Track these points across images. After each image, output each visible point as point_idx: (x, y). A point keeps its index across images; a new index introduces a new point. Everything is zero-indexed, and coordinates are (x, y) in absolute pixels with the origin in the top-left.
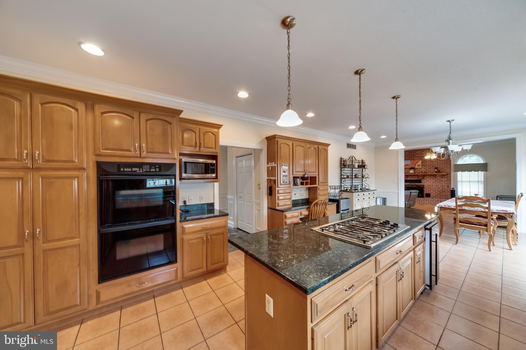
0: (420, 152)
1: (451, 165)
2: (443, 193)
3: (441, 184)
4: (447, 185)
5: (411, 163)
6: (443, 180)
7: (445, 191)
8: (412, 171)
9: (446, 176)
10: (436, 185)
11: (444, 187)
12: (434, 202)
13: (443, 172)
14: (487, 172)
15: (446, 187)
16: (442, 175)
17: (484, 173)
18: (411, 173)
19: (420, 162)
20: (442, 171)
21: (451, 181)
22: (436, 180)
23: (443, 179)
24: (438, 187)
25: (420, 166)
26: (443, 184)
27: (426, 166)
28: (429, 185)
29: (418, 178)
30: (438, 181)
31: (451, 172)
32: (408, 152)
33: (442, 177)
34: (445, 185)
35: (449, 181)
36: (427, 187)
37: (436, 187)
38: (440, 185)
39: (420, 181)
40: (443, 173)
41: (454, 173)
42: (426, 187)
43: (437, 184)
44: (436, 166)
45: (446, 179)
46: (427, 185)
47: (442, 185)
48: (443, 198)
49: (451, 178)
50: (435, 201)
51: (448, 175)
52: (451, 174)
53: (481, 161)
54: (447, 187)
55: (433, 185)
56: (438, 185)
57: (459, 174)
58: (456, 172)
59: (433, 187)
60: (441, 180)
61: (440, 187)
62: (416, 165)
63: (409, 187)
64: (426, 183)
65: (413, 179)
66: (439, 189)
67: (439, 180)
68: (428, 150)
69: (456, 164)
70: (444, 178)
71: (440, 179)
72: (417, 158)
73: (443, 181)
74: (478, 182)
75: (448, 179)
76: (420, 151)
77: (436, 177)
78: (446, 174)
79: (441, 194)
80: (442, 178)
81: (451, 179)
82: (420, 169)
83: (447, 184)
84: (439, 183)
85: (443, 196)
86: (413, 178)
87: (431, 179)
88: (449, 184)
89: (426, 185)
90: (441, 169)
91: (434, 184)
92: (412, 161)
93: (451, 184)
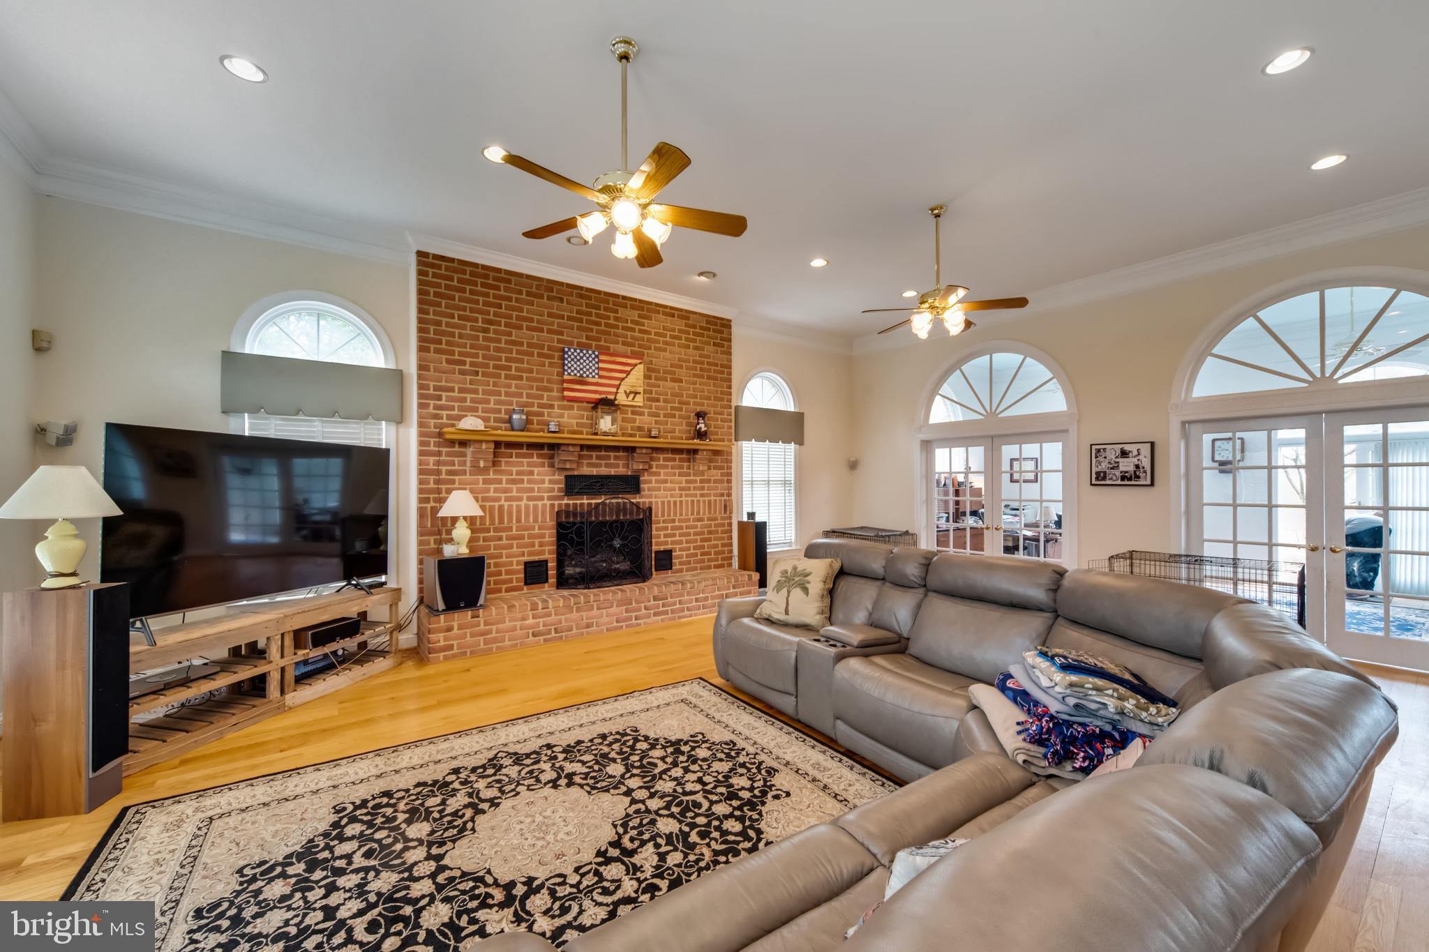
0: (635, 315)
1: (730, 407)
2: (710, 540)
3: (706, 499)
4: (722, 498)
5: (598, 368)
6: (712, 479)
7: (718, 532)
8: (606, 423)
9: (719, 458)
10: (693, 501)
11: (715, 511)
14: (802, 446)
15: (720, 512)
16: (711, 452)
17: (795, 450)
18: (606, 434)
19: (639, 372)
20: (709, 432)
21: (731, 481)
22: (692, 477)
23: (713, 472)
24: (698, 513)
25: (636, 393)
26: (710, 495)
27: (657, 400)
28: (669, 502)
29: (627, 466)
30: (696, 481)
31: (730, 441)
32: (581, 296)
33: (709, 461)
34: (717, 498)
36: (663, 515)
37: (692, 514)
38: (704, 502)
39: (632, 484)
41: (736, 443)
42: (656, 516)
43: (695, 499)
44: (692, 407)
45: (718, 474)
46: (663, 503)
47: (709, 502)
49: (731, 468)
51: (726, 452)
52: (730, 448)
53: (790, 404)
54: (723, 512)
55: (681, 502)
56: (699, 501)
57: (746, 447)
58: (740, 443)
59: (681, 515)
60: (706, 477)
61: (704, 514)
62: (621, 390)
64: (656, 497)
65: (604, 471)
66: (699, 524)
67: (698, 479)
68: (665, 314)
69: (742, 404)
70: (714, 468)
71: (703, 475)
72: (620, 348)
73: (710, 481)
74: (785, 483)
75: (725, 474)
76: (633, 308)
77: (692, 461)
78: (719, 445)
79: (706, 544)
80: (709, 468)
82: (633, 413)
83: (723, 495)
84: (698, 493)
86: (607, 465)
87: (674, 475)
88: (728, 495)
89: (657, 503)
91: (684, 499)
92: (602, 357)
93: (731, 495)
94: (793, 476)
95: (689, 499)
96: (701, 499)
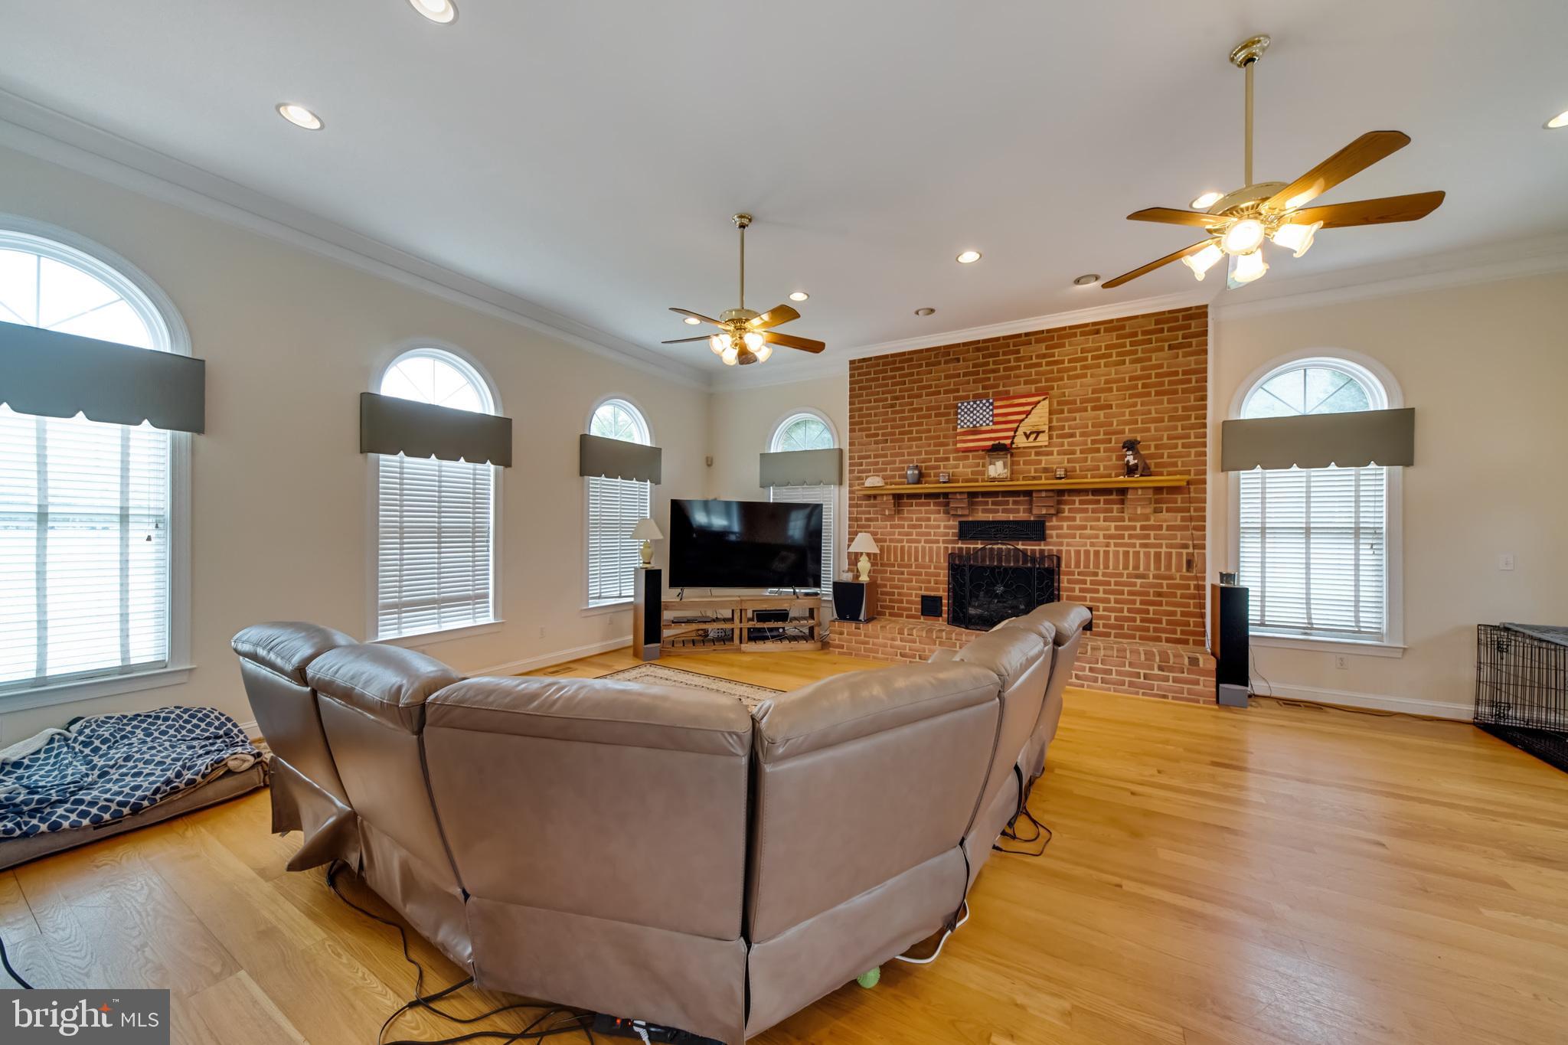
0: (1042, 348)
1: (1204, 426)
2: (1160, 604)
3: (1152, 551)
4: (1184, 551)
5: (993, 416)
6: (1165, 525)
7: (1174, 595)
8: (997, 469)
9: (1179, 497)
10: (1126, 554)
11: (1169, 567)
12: (1127, 668)
13: (1165, 470)
14: (1410, 470)
15: (1179, 570)
16: (1158, 490)
17: (1389, 475)
18: (993, 480)
19: (1043, 408)
20: (1157, 465)
21: (1203, 528)
22: (1126, 523)
23: (1165, 515)
24: (1136, 567)
25: (1038, 433)
26: (1160, 546)
27: (1072, 435)
28: (1087, 552)
29: (1030, 511)
30: (1134, 528)
31: (1204, 473)
32: (978, 350)
33: (1157, 502)
34: (1174, 551)
35: (1195, 528)
36: (1078, 565)
37: (1126, 567)
38: (1147, 555)
39: (1036, 530)
40: (1161, 474)
41: (1222, 475)
42: (1068, 566)
43: (1131, 550)
44: (1128, 436)
45: (1177, 519)
46: (1078, 553)
47: (1158, 555)
48: (1164, 636)
49: (1204, 509)
50: (1131, 664)
51: (1192, 487)
52: (1204, 482)
53: (1378, 399)
54: (1184, 570)
55: (1106, 553)
56: (1137, 554)
57: (1250, 479)
58: (1232, 474)
59: (1106, 567)
60: (1152, 522)
61: (1147, 568)
62: (1020, 432)
63: (984, 568)
64: (1068, 545)
65: (1001, 516)
66: (1139, 581)
67: (1138, 524)
68: (1083, 334)
69: (1233, 417)
70: (1168, 510)
71: (1148, 519)
72: (1022, 388)
73: (1160, 528)
74: (1357, 532)
75: (1191, 519)
76: (1038, 341)
77: (1122, 502)
78: (1178, 480)
79: (1151, 608)
80: (1157, 511)
81: (1203, 519)
82: (1037, 454)
83: (1186, 546)
84: (1138, 542)
85: (1160, 621)
86: (1005, 511)
87: (1098, 520)
88: (1195, 547)
89: (1068, 552)
90: (1153, 450)
91: (1112, 549)
92: (997, 404)
93: (1203, 547)
94: (1384, 520)
95: (1121, 550)
96: (1142, 550)
